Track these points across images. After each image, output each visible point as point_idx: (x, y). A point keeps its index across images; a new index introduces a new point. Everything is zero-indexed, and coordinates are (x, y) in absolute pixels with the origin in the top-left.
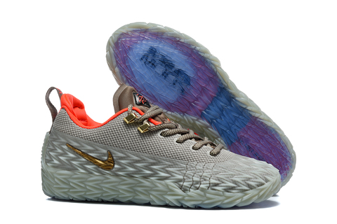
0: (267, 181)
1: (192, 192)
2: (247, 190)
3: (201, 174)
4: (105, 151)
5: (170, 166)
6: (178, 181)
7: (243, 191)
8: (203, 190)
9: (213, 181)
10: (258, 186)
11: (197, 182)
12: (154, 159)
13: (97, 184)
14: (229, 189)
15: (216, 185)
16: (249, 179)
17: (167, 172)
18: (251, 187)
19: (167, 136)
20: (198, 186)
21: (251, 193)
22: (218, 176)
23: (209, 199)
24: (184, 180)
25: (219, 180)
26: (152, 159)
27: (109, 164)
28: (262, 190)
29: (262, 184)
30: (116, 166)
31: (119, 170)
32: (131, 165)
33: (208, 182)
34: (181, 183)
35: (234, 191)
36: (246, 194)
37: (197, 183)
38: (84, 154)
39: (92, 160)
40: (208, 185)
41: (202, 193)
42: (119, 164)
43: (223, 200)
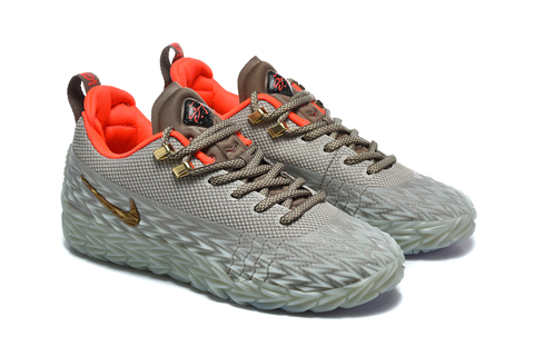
0: (364, 275)
1: (241, 282)
2: (327, 289)
3: (257, 256)
4: (126, 199)
5: (215, 236)
6: (224, 262)
7: (321, 289)
8: (256, 281)
9: (273, 270)
10: (347, 283)
11: (250, 268)
12: (192, 220)
13: (118, 244)
14: (297, 285)
15: (278, 276)
16: (333, 271)
17: (211, 244)
18: (335, 285)
19: (218, 185)
20: (250, 274)
21: (334, 293)
22: (283, 262)
23: (266, 297)
24: (232, 261)
25: (283, 269)
26: (189, 220)
27: (133, 217)
28: (354, 289)
29: (356, 281)
30: (141, 223)
31: (146, 229)
32: (162, 224)
33: (265, 271)
34: (228, 266)
35: (304, 289)
36: (325, 296)
37: (250, 271)
38: (100, 197)
39: (111, 208)
40: (265, 276)
41: (255, 286)
42: (146, 220)
43: (287, 302)
